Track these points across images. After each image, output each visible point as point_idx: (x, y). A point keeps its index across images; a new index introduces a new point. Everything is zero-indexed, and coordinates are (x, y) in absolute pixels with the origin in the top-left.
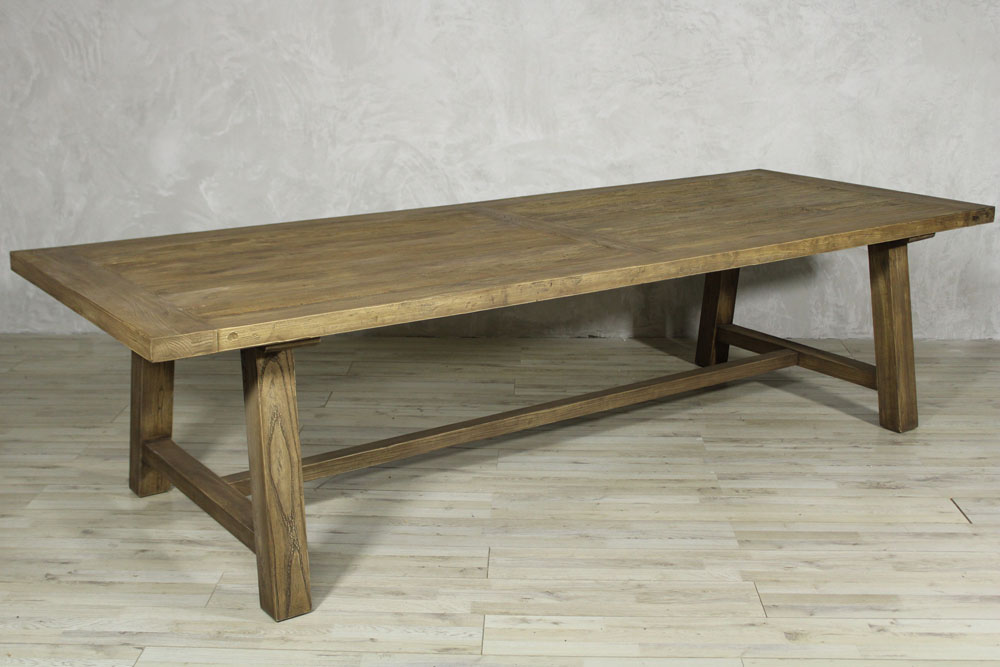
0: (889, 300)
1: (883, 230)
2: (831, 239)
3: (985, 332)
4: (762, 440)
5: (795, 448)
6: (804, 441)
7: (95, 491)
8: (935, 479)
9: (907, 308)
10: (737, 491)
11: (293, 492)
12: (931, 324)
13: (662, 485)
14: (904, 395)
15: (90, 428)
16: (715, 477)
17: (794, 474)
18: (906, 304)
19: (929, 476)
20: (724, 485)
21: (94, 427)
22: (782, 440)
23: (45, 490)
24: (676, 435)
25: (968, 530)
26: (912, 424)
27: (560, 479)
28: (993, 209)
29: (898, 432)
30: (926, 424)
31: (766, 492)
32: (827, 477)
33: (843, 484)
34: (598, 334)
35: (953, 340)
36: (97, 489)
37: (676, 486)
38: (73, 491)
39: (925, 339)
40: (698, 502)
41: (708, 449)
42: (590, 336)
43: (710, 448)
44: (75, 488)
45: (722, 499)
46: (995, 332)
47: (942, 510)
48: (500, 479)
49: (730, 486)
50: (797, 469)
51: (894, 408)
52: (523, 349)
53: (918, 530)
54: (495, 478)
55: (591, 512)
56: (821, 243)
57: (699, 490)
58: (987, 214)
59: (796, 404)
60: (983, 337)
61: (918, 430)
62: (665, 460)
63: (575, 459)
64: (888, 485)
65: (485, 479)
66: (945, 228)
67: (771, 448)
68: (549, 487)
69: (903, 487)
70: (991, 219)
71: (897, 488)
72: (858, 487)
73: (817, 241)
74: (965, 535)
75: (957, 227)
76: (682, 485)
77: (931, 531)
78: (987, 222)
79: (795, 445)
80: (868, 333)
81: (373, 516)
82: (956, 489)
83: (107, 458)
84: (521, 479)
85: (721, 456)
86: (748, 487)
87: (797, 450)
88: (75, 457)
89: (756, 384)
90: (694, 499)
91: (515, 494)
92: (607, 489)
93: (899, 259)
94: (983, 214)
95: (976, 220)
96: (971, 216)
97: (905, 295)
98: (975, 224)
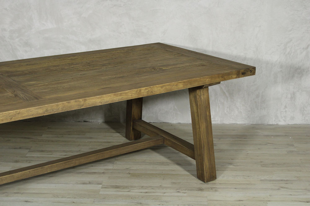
0: (198, 116)
1: (184, 82)
2: (149, 89)
4: (132, 187)
5: (146, 192)
6: (152, 188)
9: (208, 119)
14: (207, 164)
18: (208, 117)
22: (142, 187)
24: (90, 183)
26: (213, 177)
28: (254, 68)
29: (205, 182)
30: (222, 177)
34: (88, 120)
41: (101, 192)
42: (84, 121)
46: (280, 121)
51: (203, 170)
52: (48, 128)
56: (142, 91)
58: (251, 71)
59: (162, 164)
61: (216, 181)
66: (225, 80)
67: (134, 192)
70: (254, 73)
73: (140, 90)
75: (232, 78)
78: (251, 75)
80: (218, 121)
85: (104, 198)
87: (147, 194)
89: (149, 150)
93: (204, 95)
94: (249, 71)
95: (244, 74)
96: (241, 73)
97: (207, 113)
98: (244, 77)
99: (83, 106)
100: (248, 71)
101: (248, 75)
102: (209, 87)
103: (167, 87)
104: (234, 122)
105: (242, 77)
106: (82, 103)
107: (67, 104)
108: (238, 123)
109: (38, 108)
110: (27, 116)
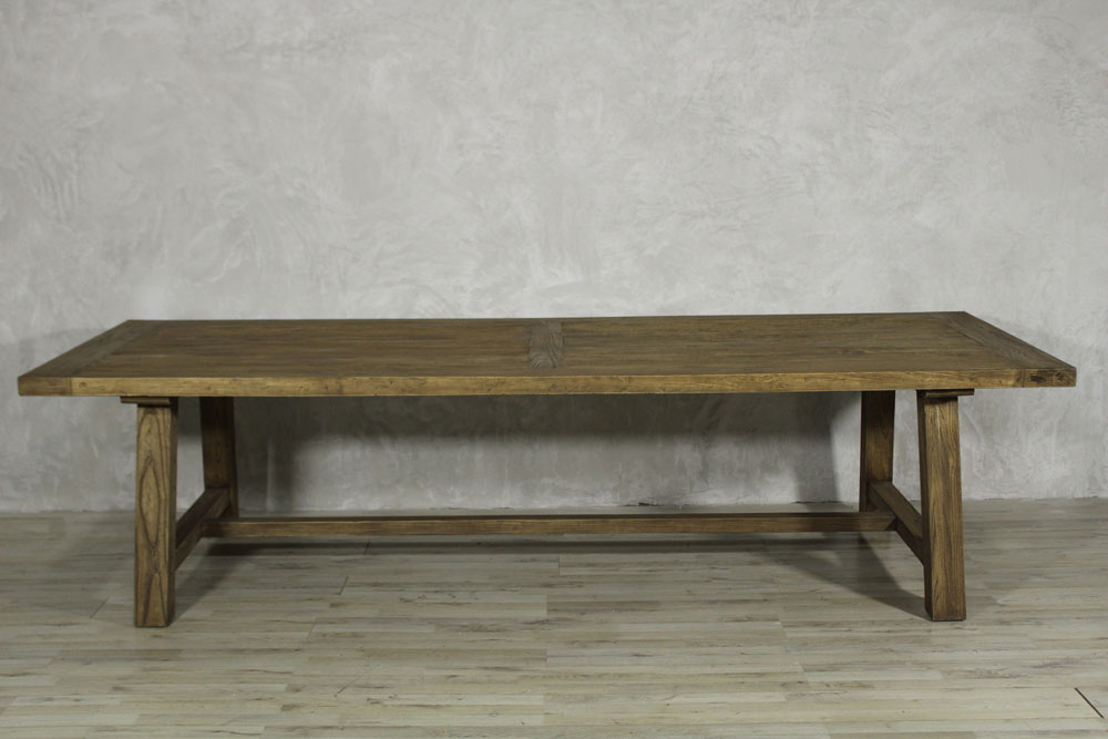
3: (1089, 489)
4: (849, 623)
7: (75, 703)
8: (1054, 665)
10: (828, 686)
11: (158, 524)
12: (1028, 482)
13: (740, 680)
15: (65, 625)
16: (800, 669)
17: (891, 663)
19: (1047, 662)
20: (812, 678)
21: (71, 624)
22: (873, 623)
23: (16, 703)
24: (750, 619)
25: (1100, 726)
27: (621, 676)
28: (1072, 369)
31: (862, 686)
32: (927, 665)
33: (950, 673)
35: (1054, 499)
36: (77, 700)
37: (757, 680)
38: (49, 703)
39: (1020, 499)
40: (784, 700)
41: (789, 635)
43: (791, 633)
44: (50, 699)
45: (812, 695)
47: (1067, 702)
48: (551, 677)
49: (818, 680)
50: (894, 657)
53: (1042, 726)
54: (544, 677)
55: (660, 715)
57: (783, 685)
58: (1063, 377)
60: (1086, 495)
62: (742, 650)
63: (636, 651)
64: (1001, 673)
65: (533, 678)
67: (862, 632)
68: (608, 685)
69: (1018, 676)
70: (1069, 383)
71: (1011, 676)
72: (967, 677)
74: (1097, 732)
75: (1001, 385)
76: (762, 679)
77: (1059, 729)
78: (1060, 385)
79: (888, 629)
81: (405, 727)
82: (1081, 677)
83: (86, 662)
84: (575, 676)
85: (805, 644)
86: (840, 679)
88: (49, 660)
90: (779, 696)
91: (571, 695)
92: (676, 687)
94: (1054, 373)
95: (1040, 379)
96: (1028, 375)
97: (951, 461)
98: (1037, 386)
99: (625, 389)
100: (1051, 375)
101: (1052, 385)
102: (959, 398)
103: (819, 380)
104: (995, 496)
105: (1031, 386)
106: (625, 383)
107: (593, 381)
108: (1004, 497)
109: (538, 380)
110: (516, 390)
